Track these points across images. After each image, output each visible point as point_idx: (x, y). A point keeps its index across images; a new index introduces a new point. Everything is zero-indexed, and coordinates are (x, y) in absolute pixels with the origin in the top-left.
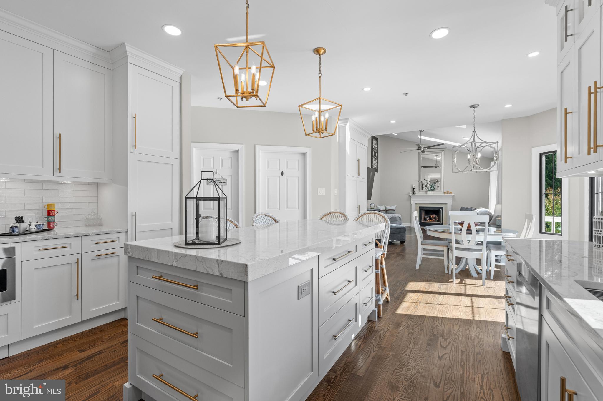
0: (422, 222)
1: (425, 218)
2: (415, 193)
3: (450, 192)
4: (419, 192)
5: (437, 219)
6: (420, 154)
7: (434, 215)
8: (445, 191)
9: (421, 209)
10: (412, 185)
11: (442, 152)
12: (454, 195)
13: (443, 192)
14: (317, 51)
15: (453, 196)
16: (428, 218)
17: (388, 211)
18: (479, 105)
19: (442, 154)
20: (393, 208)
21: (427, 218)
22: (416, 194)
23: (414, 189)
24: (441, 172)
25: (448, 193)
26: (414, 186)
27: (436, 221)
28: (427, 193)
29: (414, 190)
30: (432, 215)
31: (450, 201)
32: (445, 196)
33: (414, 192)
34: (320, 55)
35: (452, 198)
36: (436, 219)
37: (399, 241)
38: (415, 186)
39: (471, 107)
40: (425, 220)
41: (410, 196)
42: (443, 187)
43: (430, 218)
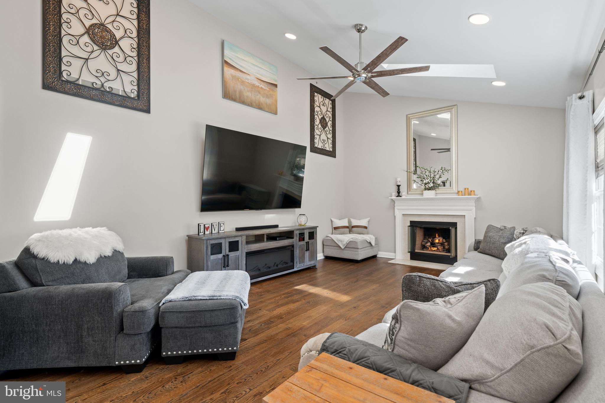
0: (416, 251)
1: (423, 243)
2: (400, 194)
3: (471, 191)
4: (409, 193)
5: (447, 248)
6: (409, 117)
7: (440, 239)
8: (461, 189)
9: (414, 225)
10: (396, 179)
11: (452, 109)
12: (479, 198)
13: (455, 189)
15: (478, 200)
16: (429, 244)
17: (354, 229)
19: (453, 112)
20: (363, 222)
21: (427, 243)
22: (403, 197)
23: (399, 186)
25: (467, 193)
26: (399, 179)
28: (422, 194)
29: (399, 189)
30: (437, 238)
31: (471, 210)
32: (461, 199)
33: (399, 192)
35: (474, 204)
36: (444, 247)
38: (402, 180)
40: (424, 247)
41: (392, 200)
42: (455, 181)
43: (433, 244)
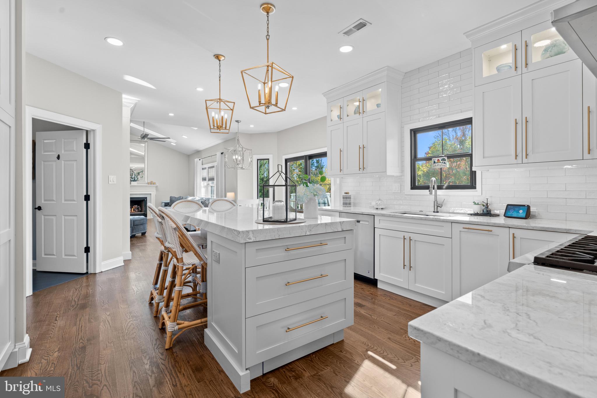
3: (154, 183)
5: (140, 210)
7: (136, 206)
8: (149, 182)
12: (157, 186)
13: (147, 182)
14: (217, 57)
18: (241, 121)
19: (146, 145)
24: (145, 163)
25: (152, 184)
27: (138, 212)
30: (134, 206)
31: (153, 191)
32: (150, 186)
34: (220, 60)
35: (155, 189)
37: (139, 233)
39: (236, 121)
42: (147, 177)
